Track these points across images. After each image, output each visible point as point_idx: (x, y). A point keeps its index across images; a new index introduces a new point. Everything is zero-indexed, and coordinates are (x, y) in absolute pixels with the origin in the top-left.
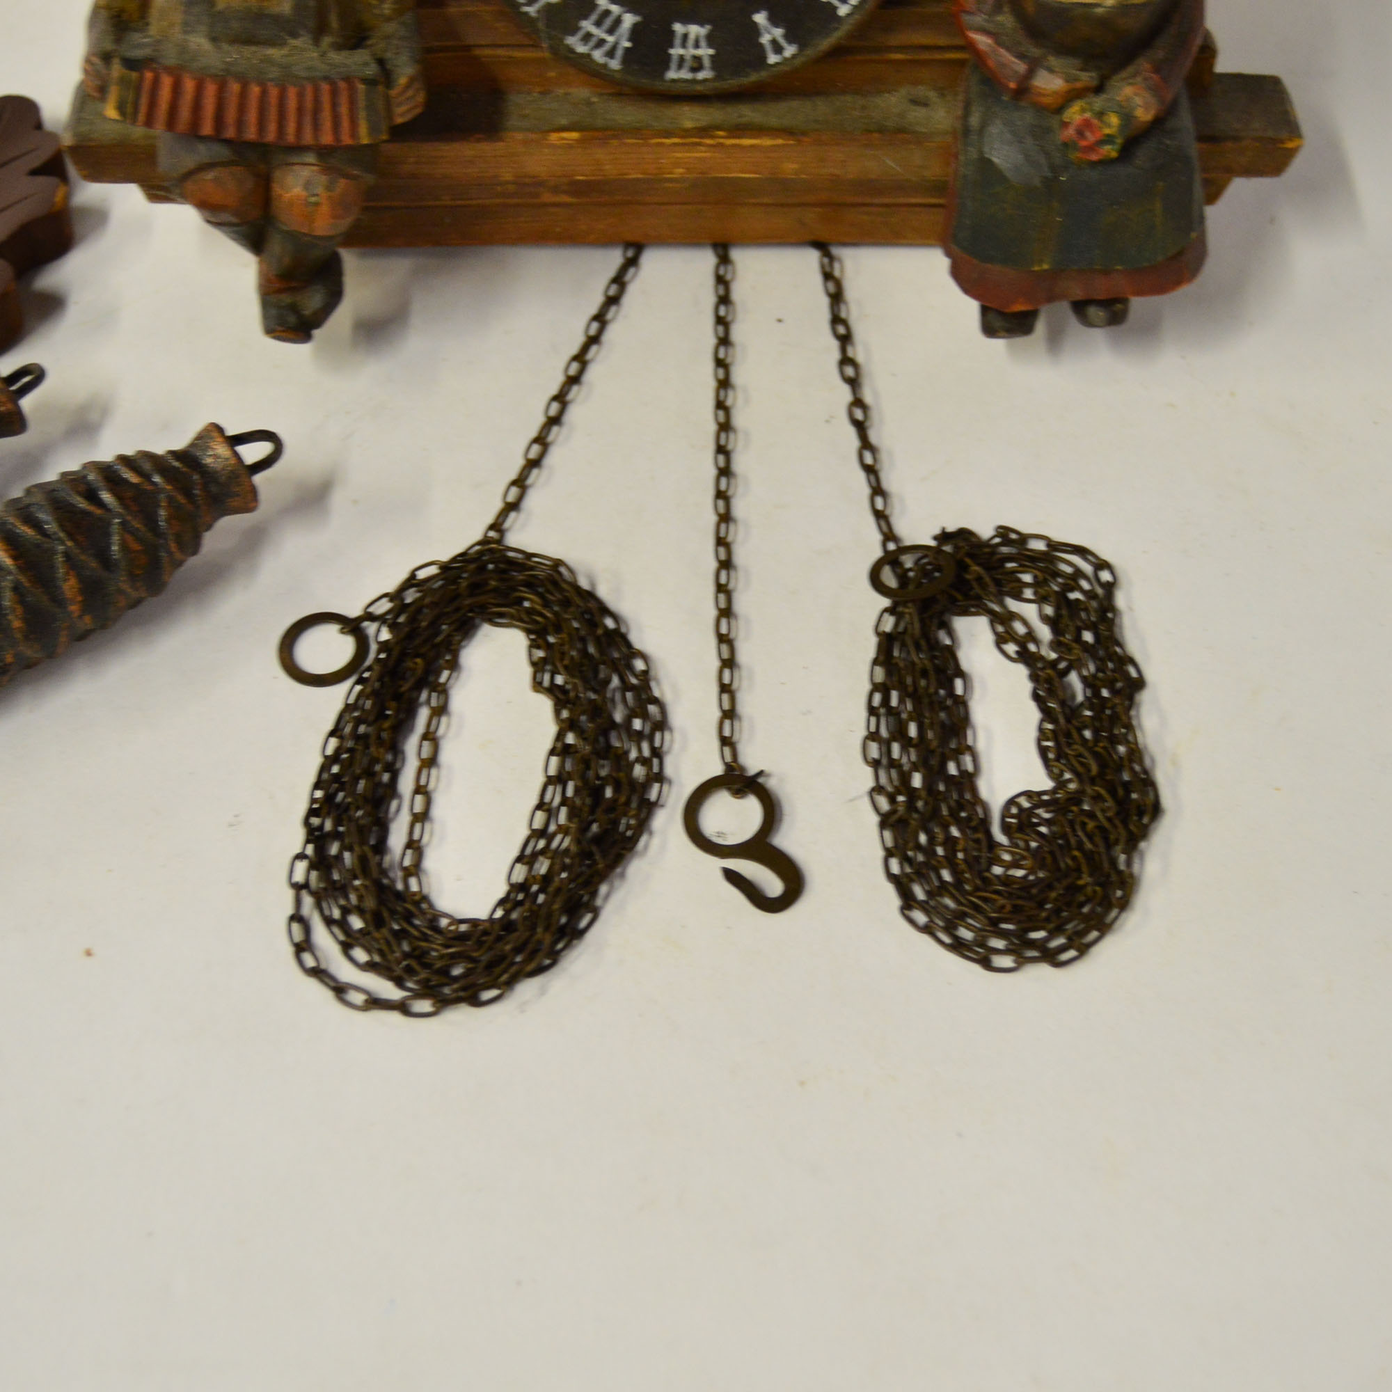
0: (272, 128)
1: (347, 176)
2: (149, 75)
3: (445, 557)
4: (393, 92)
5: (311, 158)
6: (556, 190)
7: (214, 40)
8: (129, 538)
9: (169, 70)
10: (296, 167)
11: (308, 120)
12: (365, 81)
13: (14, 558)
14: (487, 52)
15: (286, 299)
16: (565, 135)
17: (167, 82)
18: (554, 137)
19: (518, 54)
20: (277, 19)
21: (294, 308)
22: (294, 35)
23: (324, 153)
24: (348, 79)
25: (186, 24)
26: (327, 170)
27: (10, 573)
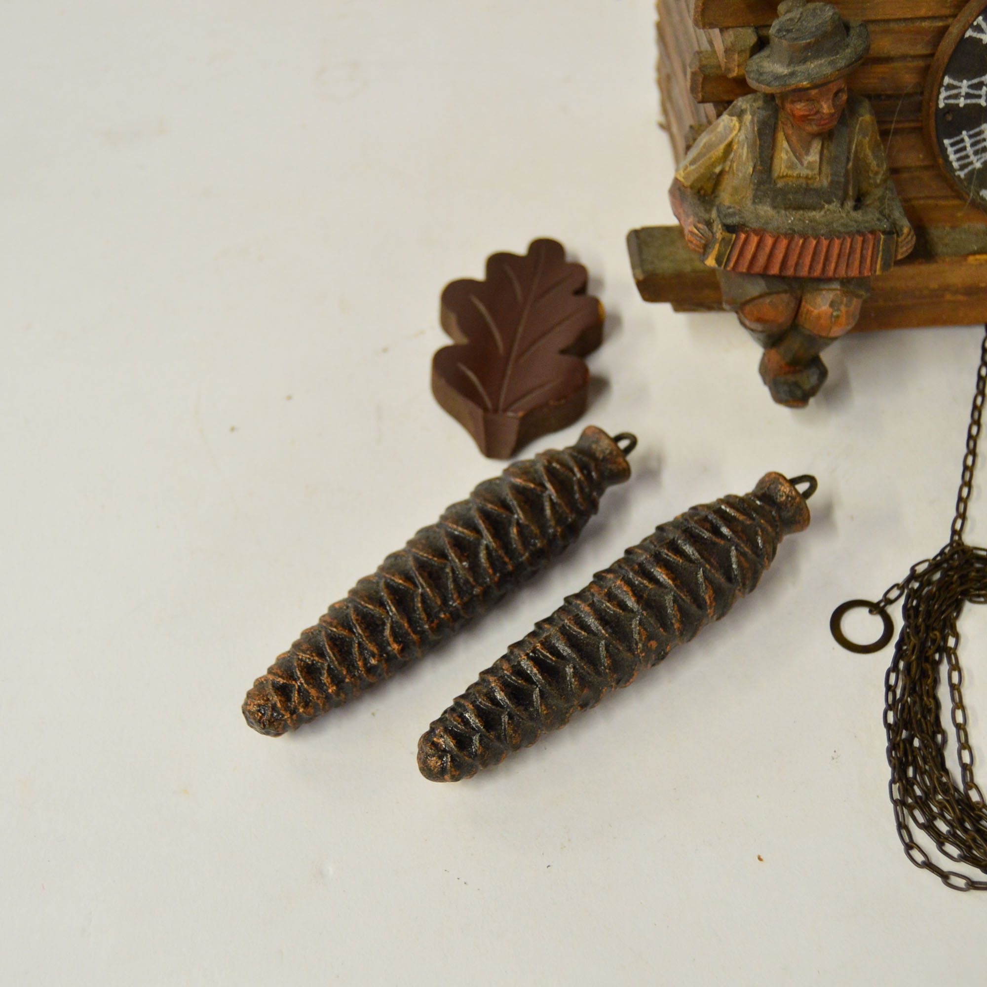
0: (819, 267)
1: (858, 296)
2: (743, 236)
3: (931, 556)
4: (900, 240)
5: (836, 286)
6: (956, 292)
7: (774, 208)
8: (742, 559)
9: (756, 232)
10: (824, 292)
11: (844, 261)
12: (884, 232)
13: (674, 580)
14: (922, 202)
15: (791, 378)
16: (978, 257)
17: (754, 240)
18: (971, 259)
19: (942, 203)
20: (818, 192)
21: (796, 384)
22: (829, 202)
23: (845, 282)
24: (873, 232)
25: (755, 197)
26: (845, 293)
27: (672, 590)
